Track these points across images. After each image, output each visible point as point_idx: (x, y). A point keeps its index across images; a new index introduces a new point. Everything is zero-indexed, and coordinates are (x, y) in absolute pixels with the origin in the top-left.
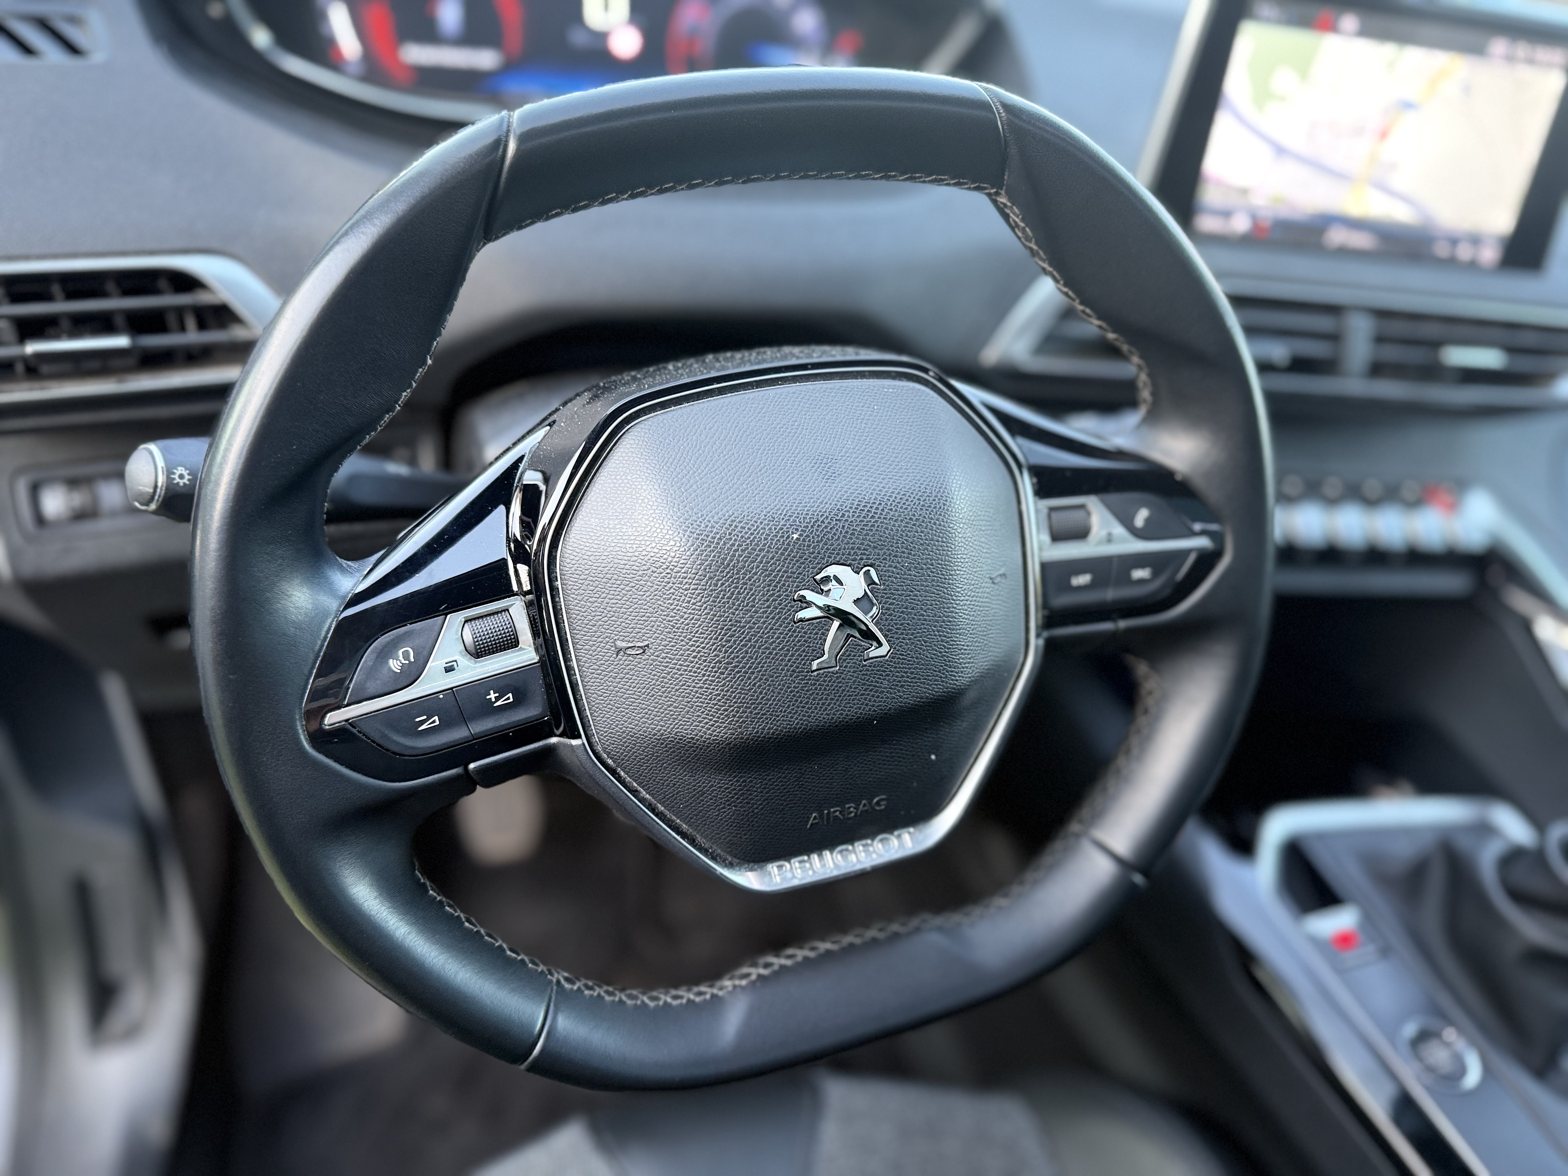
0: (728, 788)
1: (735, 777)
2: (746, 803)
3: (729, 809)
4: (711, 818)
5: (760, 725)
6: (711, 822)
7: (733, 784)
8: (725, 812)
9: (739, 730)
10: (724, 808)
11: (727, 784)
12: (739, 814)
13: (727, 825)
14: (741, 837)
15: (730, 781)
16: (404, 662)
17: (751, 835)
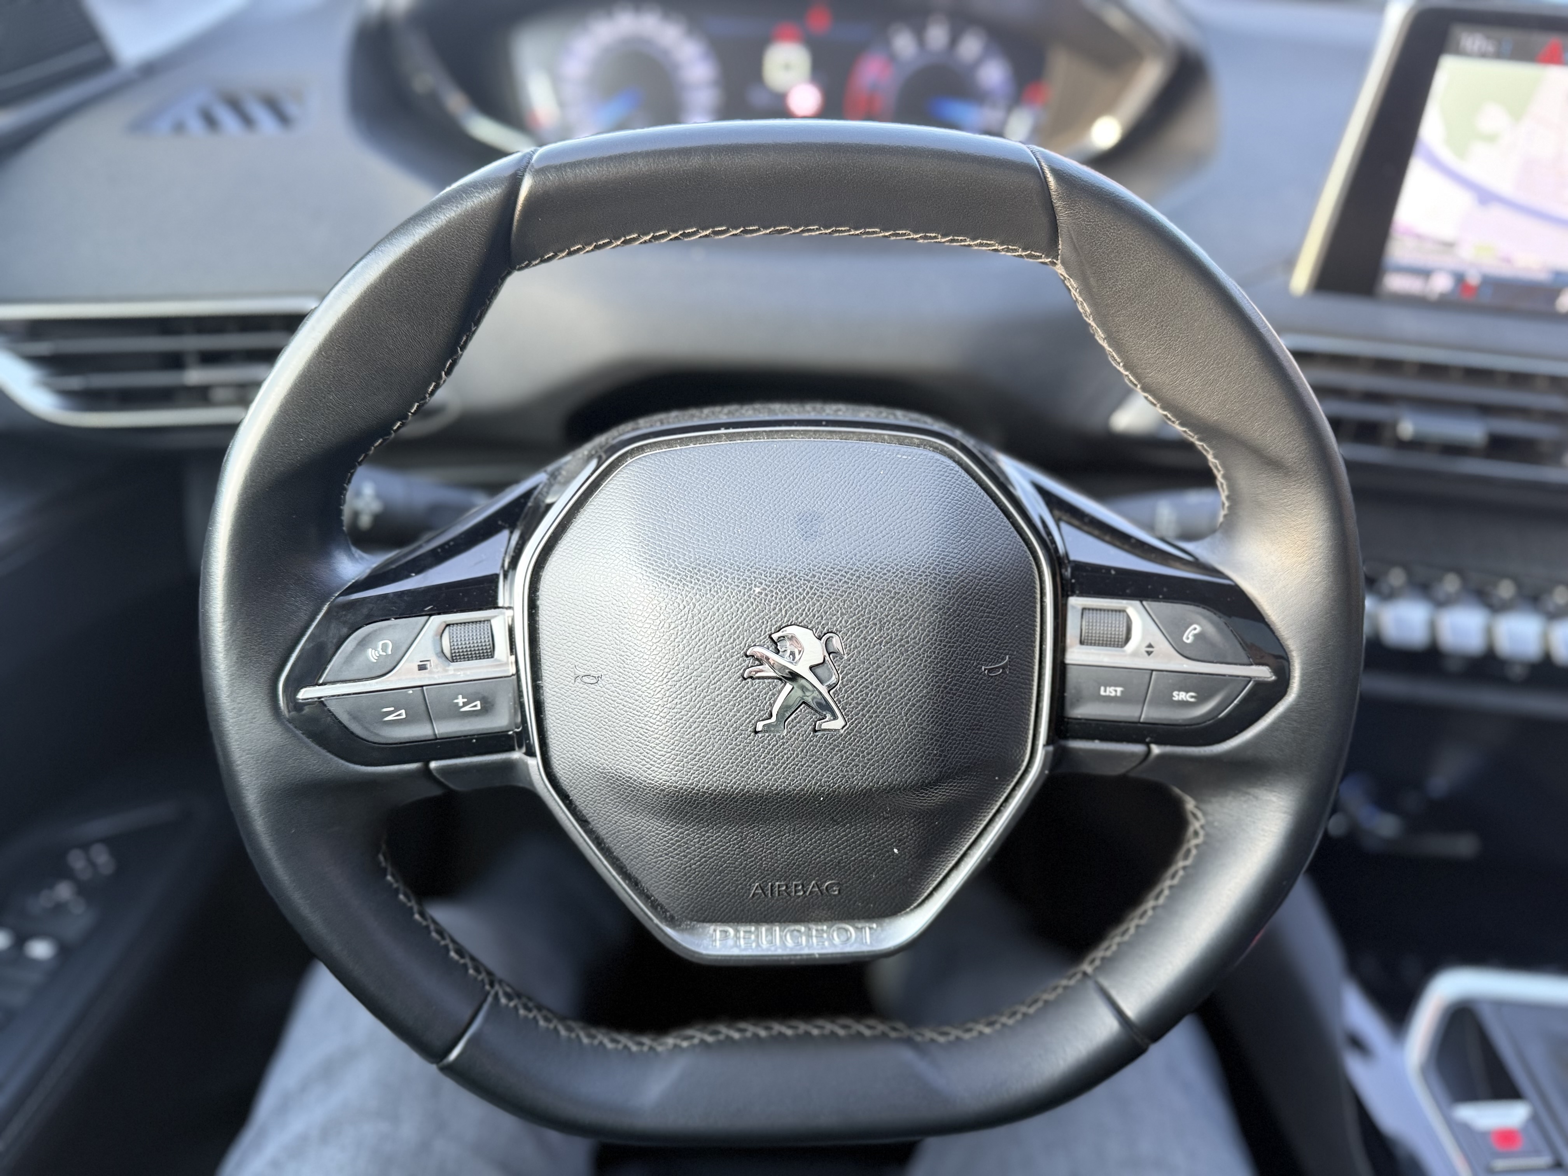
0: (666, 837)
1: (672, 826)
2: (684, 856)
3: (666, 859)
4: (650, 864)
5: (695, 778)
6: (649, 868)
7: (670, 833)
8: (662, 861)
9: (674, 778)
10: (661, 856)
11: (664, 832)
12: (676, 866)
13: (664, 875)
14: (678, 891)
15: (668, 829)
16: (382, 653)
17: (688, 890)
